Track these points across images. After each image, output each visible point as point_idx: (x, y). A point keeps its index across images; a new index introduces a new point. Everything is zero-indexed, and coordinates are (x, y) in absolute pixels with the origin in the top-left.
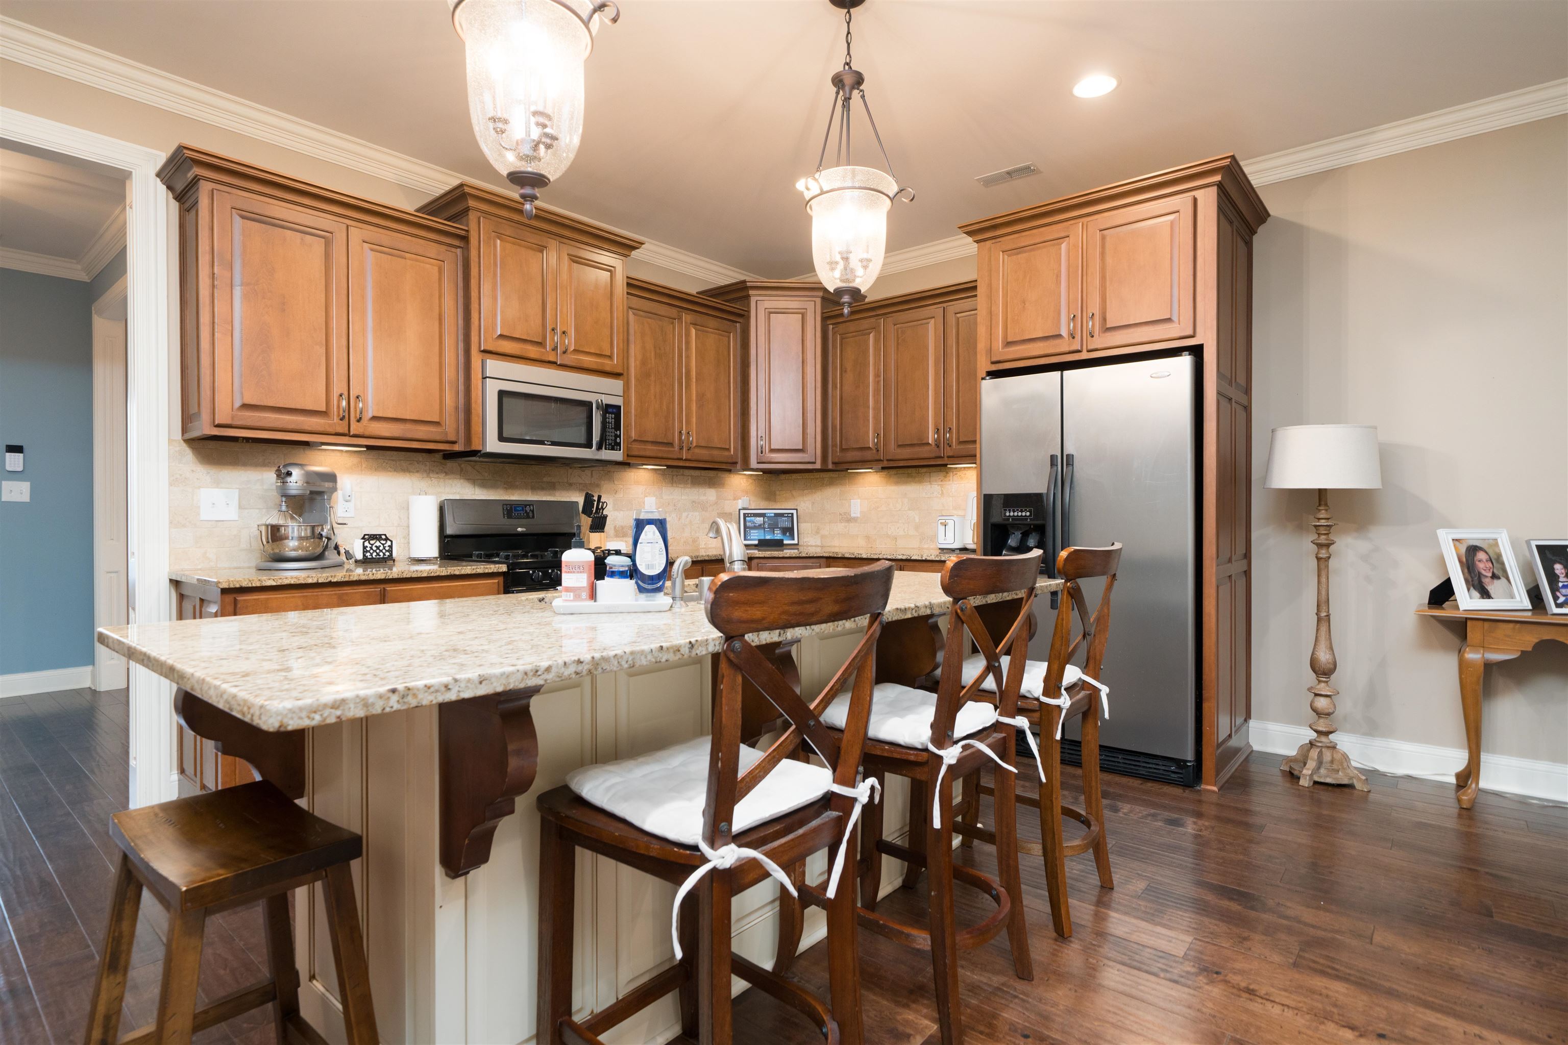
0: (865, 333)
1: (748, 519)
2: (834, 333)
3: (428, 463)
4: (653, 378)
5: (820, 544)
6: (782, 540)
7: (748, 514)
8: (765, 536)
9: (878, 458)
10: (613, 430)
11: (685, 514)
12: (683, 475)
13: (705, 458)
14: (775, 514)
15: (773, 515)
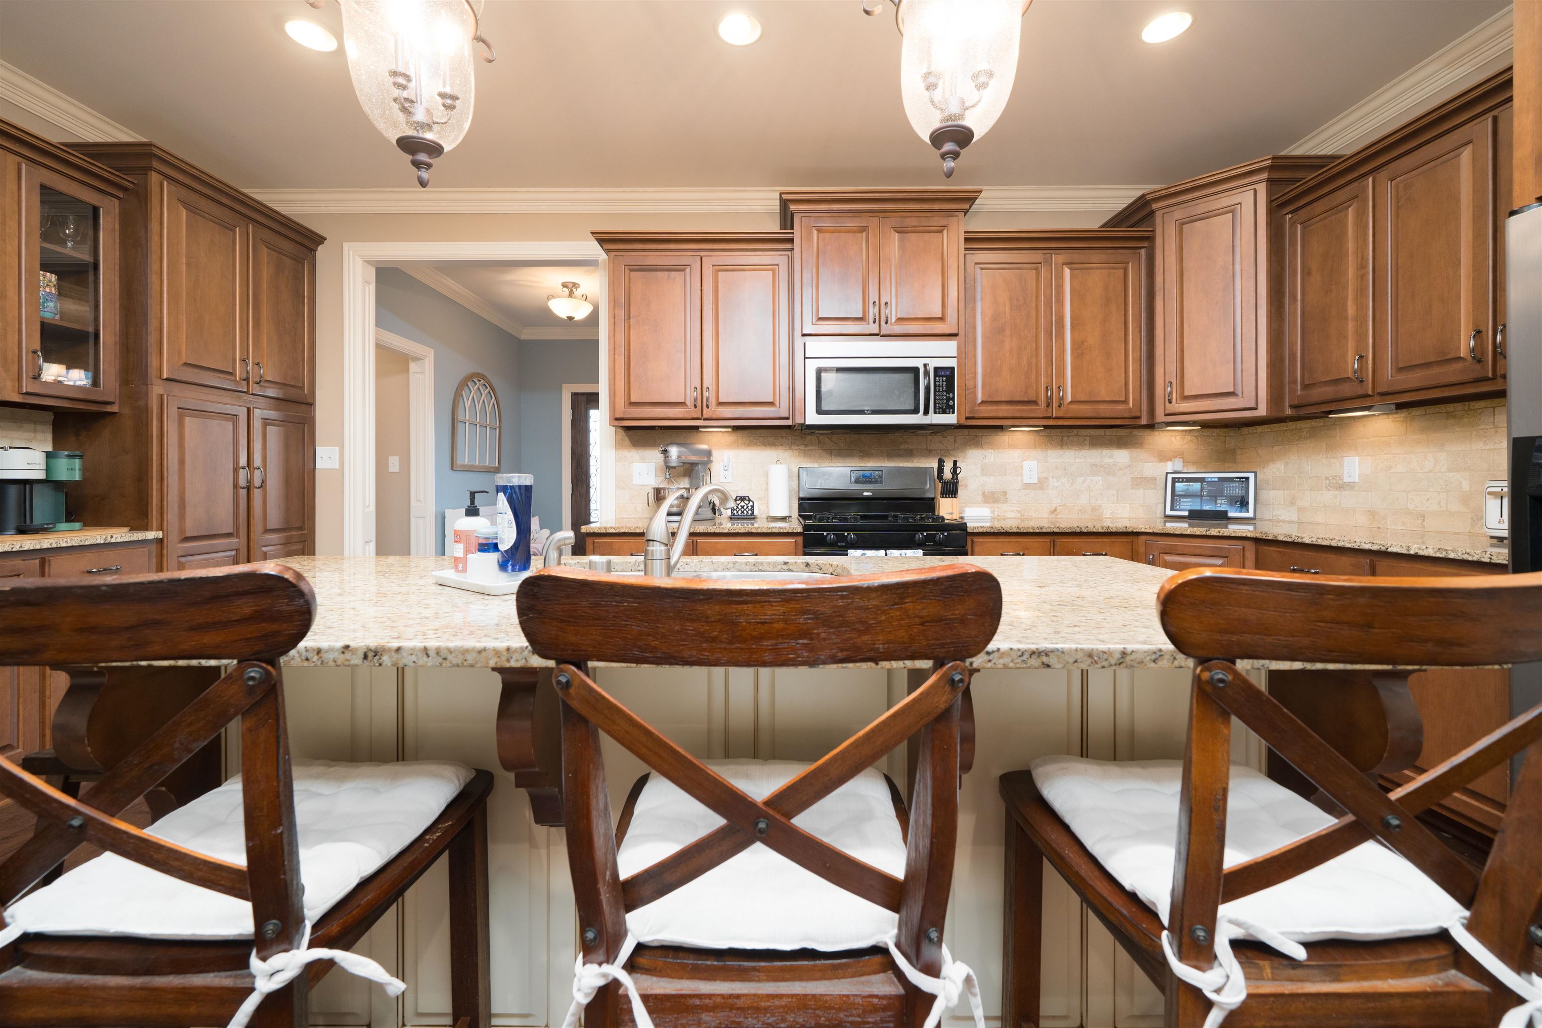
0: (1341, 208)
1: (1177, 484)
2: (1293, 224)
3: (790, 438)
4: (1008, 333)
5: (1296, 519)
6: (1226, 512)
7: (1179, 478)
8: (1201, 507)
9: (1360, 391)
10: (945, 393)
11: (1080, 480)
12: (1077, 435)
13: (1088, 415)
14: (1219, 478)
15: (1216, 479)
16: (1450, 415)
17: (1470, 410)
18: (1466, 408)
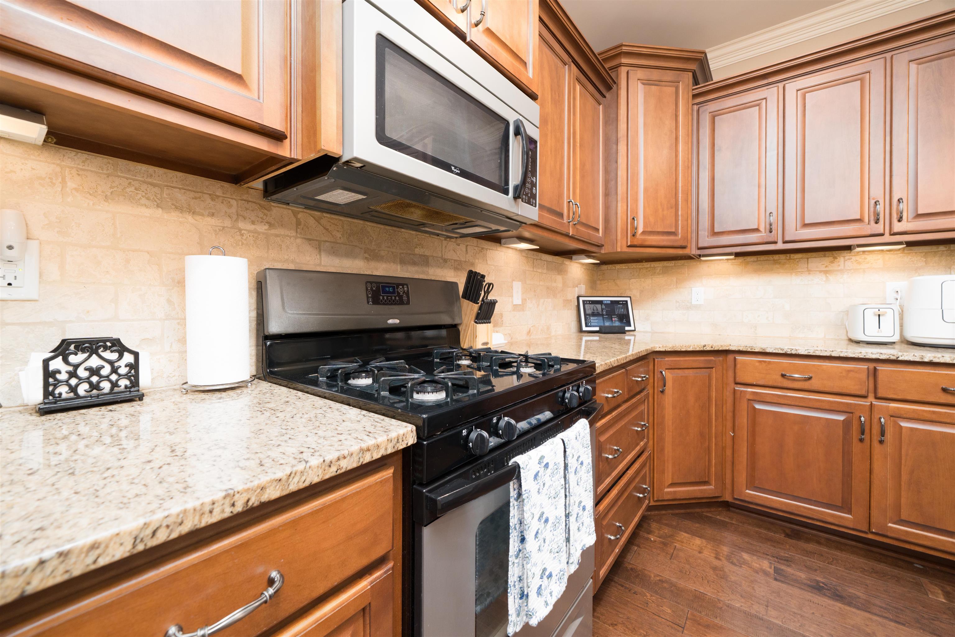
1: (587, 306)
7: (587, 301)
8: (604, 322)
9: (769, 240)
10: (530, 175)
11: (541, 301)
13: (585, 237)
14: (611, 301)
15: (609, 302)
16: (776, 262)
17: (790, 259)
18: (788, 258)
